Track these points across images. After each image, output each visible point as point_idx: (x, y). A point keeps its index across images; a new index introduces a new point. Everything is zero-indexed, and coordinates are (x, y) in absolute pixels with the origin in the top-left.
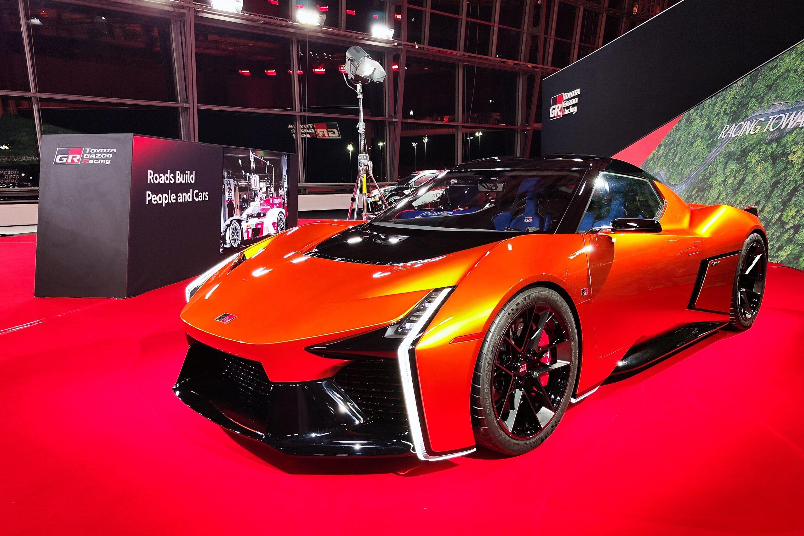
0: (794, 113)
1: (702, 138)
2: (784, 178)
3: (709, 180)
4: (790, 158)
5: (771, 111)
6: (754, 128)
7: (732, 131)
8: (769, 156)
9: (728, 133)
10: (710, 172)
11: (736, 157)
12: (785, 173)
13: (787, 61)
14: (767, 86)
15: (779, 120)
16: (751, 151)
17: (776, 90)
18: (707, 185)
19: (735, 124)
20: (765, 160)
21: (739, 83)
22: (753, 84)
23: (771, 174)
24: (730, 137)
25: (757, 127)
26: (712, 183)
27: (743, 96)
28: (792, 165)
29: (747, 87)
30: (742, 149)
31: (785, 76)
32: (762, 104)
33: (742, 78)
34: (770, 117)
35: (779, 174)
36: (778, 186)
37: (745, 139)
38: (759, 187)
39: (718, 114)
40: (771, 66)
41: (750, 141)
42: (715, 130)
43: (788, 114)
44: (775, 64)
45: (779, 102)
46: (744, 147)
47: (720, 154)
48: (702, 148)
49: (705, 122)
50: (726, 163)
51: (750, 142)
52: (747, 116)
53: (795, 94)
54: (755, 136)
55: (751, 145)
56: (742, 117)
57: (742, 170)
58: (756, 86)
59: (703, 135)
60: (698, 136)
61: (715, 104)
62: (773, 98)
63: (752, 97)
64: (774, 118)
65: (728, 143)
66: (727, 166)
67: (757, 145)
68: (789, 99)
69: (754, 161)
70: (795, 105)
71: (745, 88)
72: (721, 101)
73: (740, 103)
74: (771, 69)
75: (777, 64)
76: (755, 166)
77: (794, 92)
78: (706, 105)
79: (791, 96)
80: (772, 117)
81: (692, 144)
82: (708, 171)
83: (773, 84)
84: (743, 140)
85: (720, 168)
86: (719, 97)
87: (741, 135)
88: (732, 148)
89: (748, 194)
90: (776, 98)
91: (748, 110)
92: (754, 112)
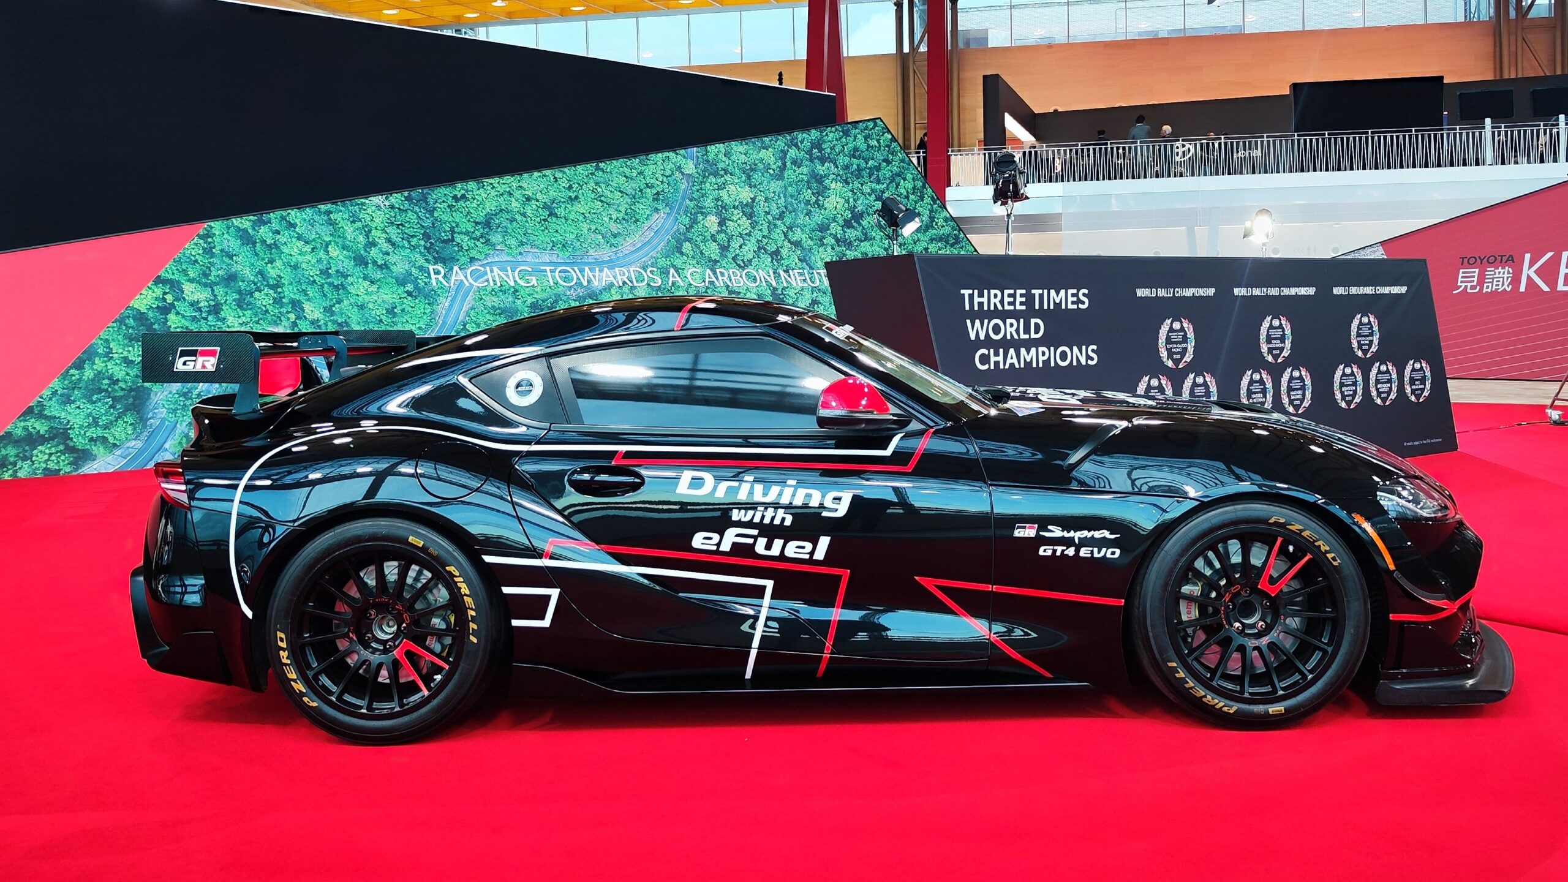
0: (587, 268)
5: (530, 259)
6: (521, 278)
15: (566, 274)
21: (377, 200)
24: (467, 284)
27: (422, 225)
43: (576, 268)
48: (396, 297)
56: (464, 260)
58: (441, 215)
61: (332, 223)
64: (552, 270)
70: (573, 258)
72: (353, 222)
88: (493, 301)
90: (522, 244)
91: (467, 250)
92: (487, 255)
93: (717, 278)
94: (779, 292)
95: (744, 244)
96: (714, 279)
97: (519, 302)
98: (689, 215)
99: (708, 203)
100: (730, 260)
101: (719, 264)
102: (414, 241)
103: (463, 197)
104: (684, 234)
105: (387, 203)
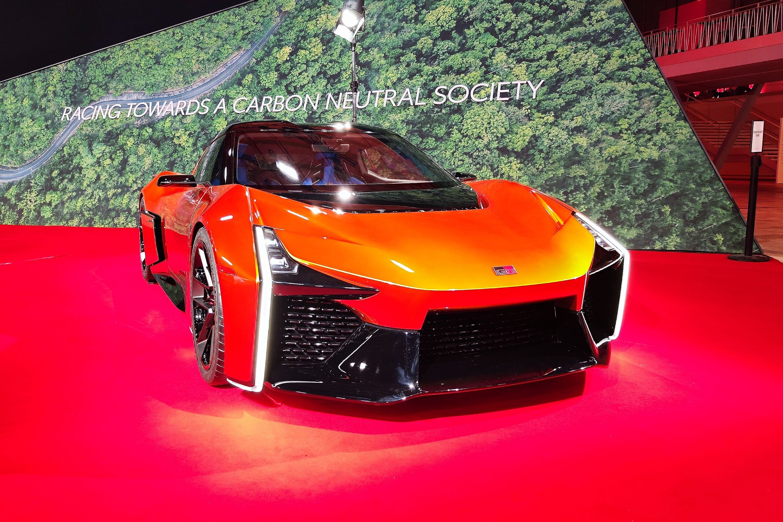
0: (158, 103)
1: (33, 118)
2: (179, 159)
3: (72, 161)
4: (176, 141)
5: (125, 98)
6: (111, 113)
7: (79, 113)
8: (148, 139)
9: (74, 115)
10: (69, 154)
11: (101, 139)
12: (177, 155)
13: (121, 54)
14: (106, 75)
15: (142, 108)
16: (121, 134)
17: (121, 80)
18: (72, 166)
19: (79, 108)
20: (145, 142)
21: (61, 66)
22: (84, 71)
23: (161, 156)
24: (79, 119)
25: (115, 112)
26: (79, 164)
27: (76, 81)
28: (182, 148)
29: (76, 72)
30: (106, 132)
31: (127, 67)
32: (108, 90)
33: (64, 63)
34: (128, 104)
35: (171, 155)
36: (175, 165)
37: (105, 122)
38: (152, 167)
39: (45, 95)
40: (102, 57)
41: (113, 124)
42: (49, 111)
43: (151, 103)
44: (106, 55)
45: (132, 92)
46: (108, 130)
47: (74, 136)
48: (39, 128)
49: (26, 102)
50: (90, 146)
51: (115, 126)
52: (92, 101)
53: (150, 86)
54: (118, 121)
55: (117, 129)
56: (86, 101)
57: (118, 152)
58: (89, 72)
59: (32, 115)
60: (22, 116)
61: (33, 84)
62: (121, 86)
63: (90, 83)
64: (134, 106)
65: (80, 126)
66: (93, 148)
67: (125, 129)
68: (143, 90)
69: (129, 144)
70: (154, 95)
71: (74, 72)
72: (43, 82)
73: (75, 87)
74: (103, 59)
75: (109, 56)
76: (134, 148)
77: (146, 84)
78: (18, 84)
79: (145, 87)
80: (132, 104)
81: (17, 124)
82: (65, 153)
83: (114, 74)
84: (102, 124)
85: (83, 150)
86: (35, 77)
87: (96, 118)
88: (87, 130)
89: (140, 174)
90: (126, 87)
91: (91, 95)
92: (101, 98)
93: (260, 105)
94: (317, 115)
95: (306, 71)
96: (256, 106)
97: (101, 130)
98: (266, 49)
99: (292, 36)
100: (283, 88)
101: (269, 92)
102: (67, 91)
103: (108, 58)
104: (252, 67)
105: (65, 68)
